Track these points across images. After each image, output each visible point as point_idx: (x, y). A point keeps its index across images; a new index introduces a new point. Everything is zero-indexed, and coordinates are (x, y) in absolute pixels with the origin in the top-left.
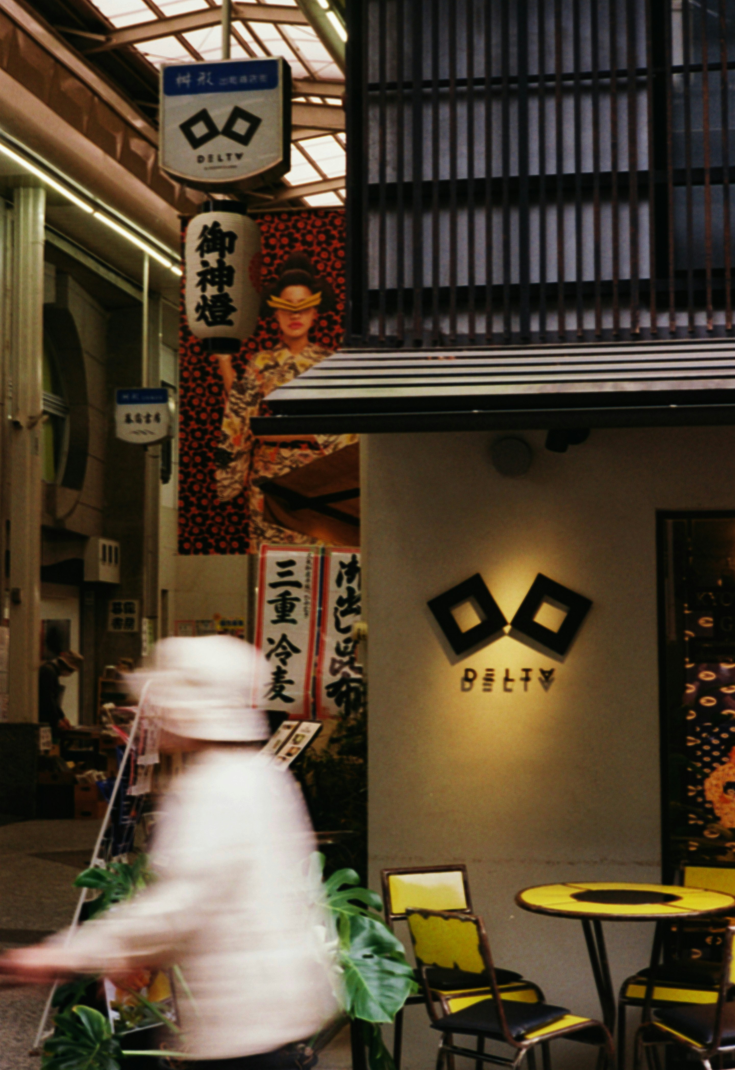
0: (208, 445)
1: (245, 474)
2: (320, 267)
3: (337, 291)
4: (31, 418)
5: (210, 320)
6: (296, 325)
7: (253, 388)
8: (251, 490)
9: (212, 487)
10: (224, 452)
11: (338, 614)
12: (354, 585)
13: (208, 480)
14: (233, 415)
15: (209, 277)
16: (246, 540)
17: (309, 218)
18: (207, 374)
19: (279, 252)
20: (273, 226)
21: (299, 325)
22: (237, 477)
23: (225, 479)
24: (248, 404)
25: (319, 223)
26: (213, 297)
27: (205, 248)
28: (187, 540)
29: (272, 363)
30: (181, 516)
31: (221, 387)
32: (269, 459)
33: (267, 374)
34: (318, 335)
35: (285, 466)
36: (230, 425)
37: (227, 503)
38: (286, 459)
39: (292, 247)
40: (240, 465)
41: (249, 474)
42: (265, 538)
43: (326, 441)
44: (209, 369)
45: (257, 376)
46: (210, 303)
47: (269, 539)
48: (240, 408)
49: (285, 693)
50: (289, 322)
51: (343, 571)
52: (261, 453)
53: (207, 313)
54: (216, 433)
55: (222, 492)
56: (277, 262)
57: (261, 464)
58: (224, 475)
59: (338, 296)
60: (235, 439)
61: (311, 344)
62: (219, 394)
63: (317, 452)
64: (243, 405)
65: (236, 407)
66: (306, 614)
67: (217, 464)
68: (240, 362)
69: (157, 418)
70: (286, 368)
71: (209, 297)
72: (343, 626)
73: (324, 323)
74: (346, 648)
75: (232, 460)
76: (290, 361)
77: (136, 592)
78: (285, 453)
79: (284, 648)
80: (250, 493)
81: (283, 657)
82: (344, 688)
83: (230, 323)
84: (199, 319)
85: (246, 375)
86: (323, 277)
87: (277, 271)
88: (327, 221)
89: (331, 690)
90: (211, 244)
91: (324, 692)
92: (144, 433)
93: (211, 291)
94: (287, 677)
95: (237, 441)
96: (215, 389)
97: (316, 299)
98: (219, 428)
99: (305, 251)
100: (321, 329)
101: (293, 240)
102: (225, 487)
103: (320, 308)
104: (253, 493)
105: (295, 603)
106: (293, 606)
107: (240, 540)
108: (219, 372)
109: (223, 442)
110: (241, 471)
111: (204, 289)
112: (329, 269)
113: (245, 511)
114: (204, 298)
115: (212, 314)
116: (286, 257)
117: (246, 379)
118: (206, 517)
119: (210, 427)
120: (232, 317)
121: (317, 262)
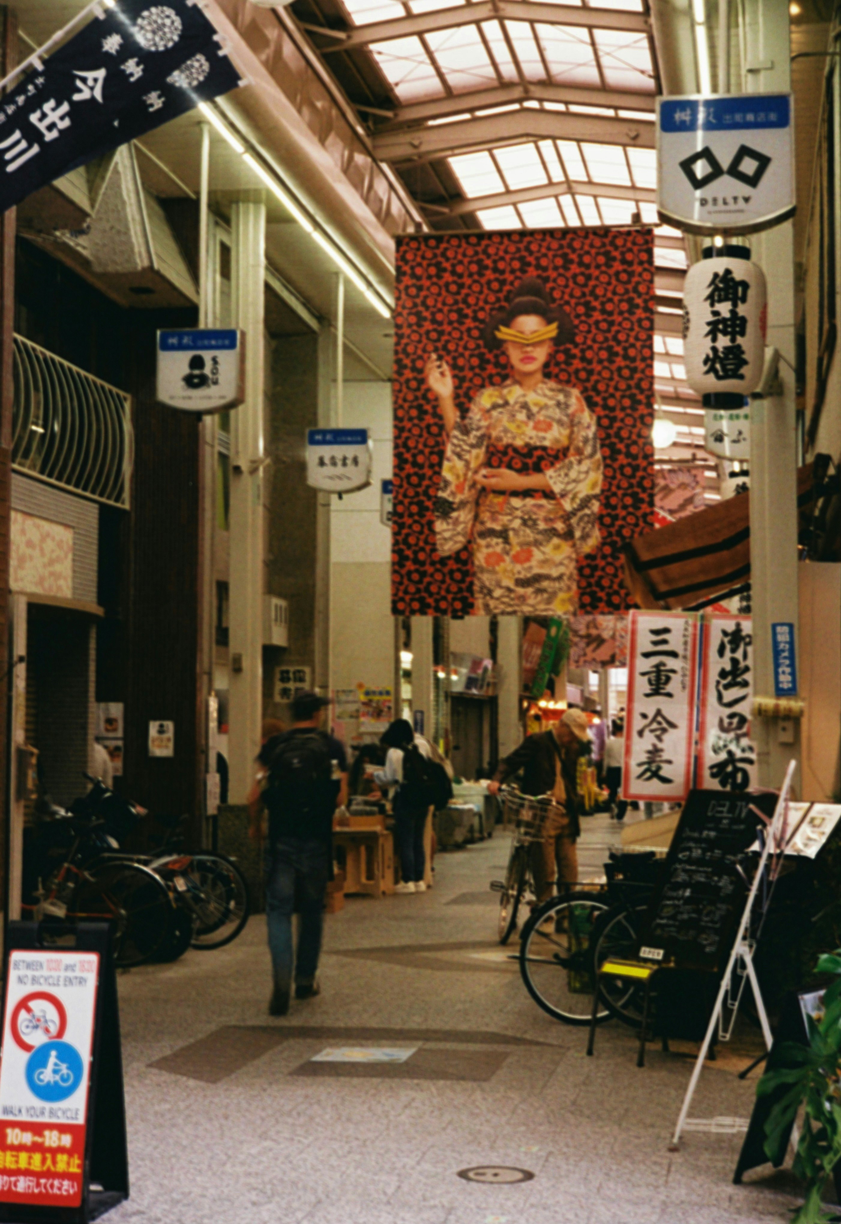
0: (426, 493)
1: (469, 525)
2: (557, 294)
3: (576, 322)
4: (253, 462)
5: (721, 373)
6: (529, 359)
7: (479, 428)
8: (475, 542)
9: (430, 540)
10: (445, 501)
11: (721, 688)
12: (739, 655)
13: (426, 531)
14: (455, 458)
15: (721, 327)
16: (470, 600)
17: (543, 240)
18: (426, 412)
19: (509, 277)
20: (502, 247)
21: (531, 359)
22: (460, 528)
23: (445, 531)
24: (473, 446)
25: (555, 245)
26: (726, 348)
27: (716, 298)
28: (402, 599)
29: (500, 402)
30: (394, 572)
31: (442, 427)
32: (497, 508)
33: (495, 413)
34: (555, 370)
35: (516, 517)
36: (452, 469)
37: (449, 558)
38: (517, 509)
39: (524, 271)
40: (464, 516)
41: (473, 526)
42: (492, 597)
43: (563, 490)
44: (428, 407)
45: (483, 415)
46: (721, 355)
47: (497, 599)
48: (463, 450)
49: (662, 773)
50: (521, 356)
51: (726, 640)
52: (488, 502)
53: (718, 366)
54: (435, 479)
55: (442, 545)
56: (507, 288)
57: (488, 514)
58: (445, 526)
59: (577, 327)
60: (457, 487)
61: (546, 380)
62: (440, 435)
63: (553, 502)
64: (466, 448)
65: (458, 449)
66: (684, 687)
67: (437, 514)
68: (463, 399)
69: (355, 461)
70: (517, 407)
71: (721, 349)
72: (726, 700)
73: (561, 357)
74: (730, 724)
75: (454, 510)
76: (521, 400)
77: (307, 656)
78: (516, 502)
79: (659, 723)
80: (475, 547)
81: (658, 733)
82: (730, 769)
83: (742, 377)
84: (707, 372)
85: (470, 414)
86: (561, 306)
87: (507, 299)
88: (565, 243)
89: (715, 770)
90: (722, 293)
91: (707, 773)
92: (340, 478)
93: (723, 341)
94: (665, 756)
95: (460, 488)
96: (434, 430)
97: (552, 330)
98: (439, 473)
99: (539, 277)
100: (557, 364)
101: (525, 264)
102: (445, 539)
103: (557, 341)
104: (479, 546)
105: (671, 675)
106: (668, 679)
107: (464, 600)
108: (438, 411)
109: (444, 489)
110: (464, 522)
111: (714, 340)
112: (566, 297)
113: (469, 567)
114: (714, 349)
115: (723, 367)
116: (517, 283)
117: (471, 418)
118: (423, 574)
119: (428, 472)
120: (744, 370)
121: (553, 289)
